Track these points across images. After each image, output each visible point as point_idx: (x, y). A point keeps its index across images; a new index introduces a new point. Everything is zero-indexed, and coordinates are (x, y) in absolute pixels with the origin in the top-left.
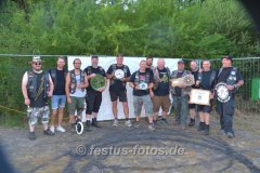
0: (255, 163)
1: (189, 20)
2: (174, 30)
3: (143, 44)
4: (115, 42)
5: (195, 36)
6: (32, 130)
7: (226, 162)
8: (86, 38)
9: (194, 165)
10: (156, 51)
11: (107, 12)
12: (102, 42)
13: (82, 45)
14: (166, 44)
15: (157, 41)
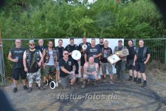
1: (128, 15)
2: (119, 21)
3: (100, 30)
4: (84, 29)
5: (132, 24)
6: (30, 86)
7: (157, 105)
8: (66, 27)
9: (137, 107)
10: (108, 34)
12: (75, 30)
13: (63, 32)
14: (115, 30)
15: (108, 28)
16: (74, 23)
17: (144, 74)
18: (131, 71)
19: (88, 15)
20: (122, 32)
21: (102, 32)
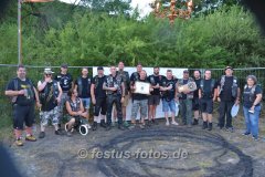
0: (244, 152)
1: (194, 35)
2: (181, 44)
3: (155, 56)
4: (132, 55)
5: (199, 49)
8: (108, 51)
10: (166, 62)
11: (126, 31)
12: (121, 55)
13: (104, 58)
14: (175, 56)
15: (166, 54)
16: (119, 47)
17: (210, 116)
18: (197, 113)
19: (138, 35)
20: (186, 59)
21: (157, 59)
